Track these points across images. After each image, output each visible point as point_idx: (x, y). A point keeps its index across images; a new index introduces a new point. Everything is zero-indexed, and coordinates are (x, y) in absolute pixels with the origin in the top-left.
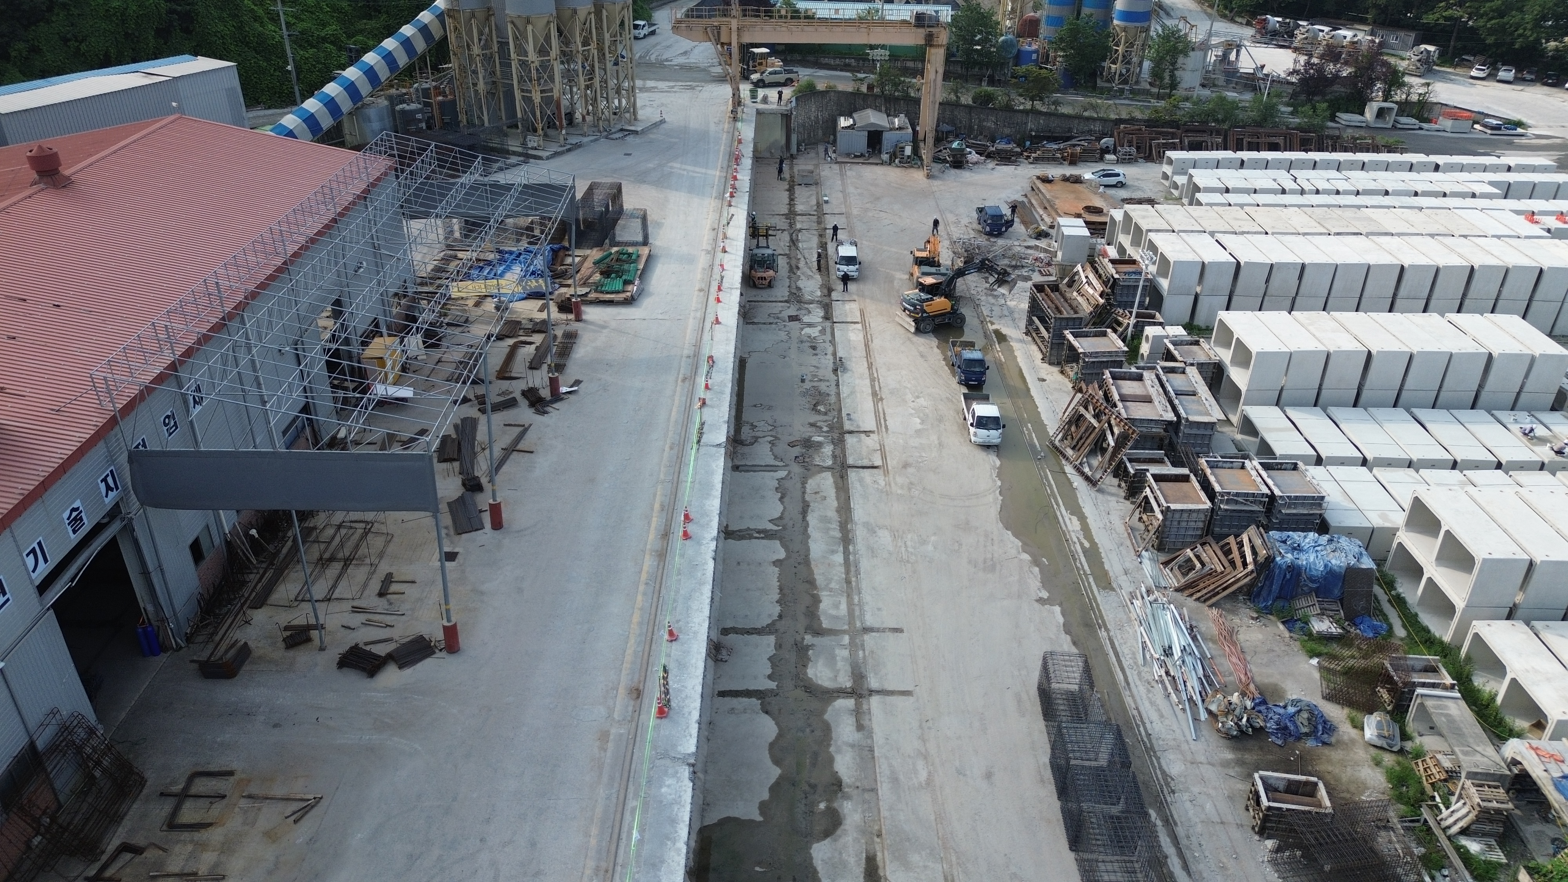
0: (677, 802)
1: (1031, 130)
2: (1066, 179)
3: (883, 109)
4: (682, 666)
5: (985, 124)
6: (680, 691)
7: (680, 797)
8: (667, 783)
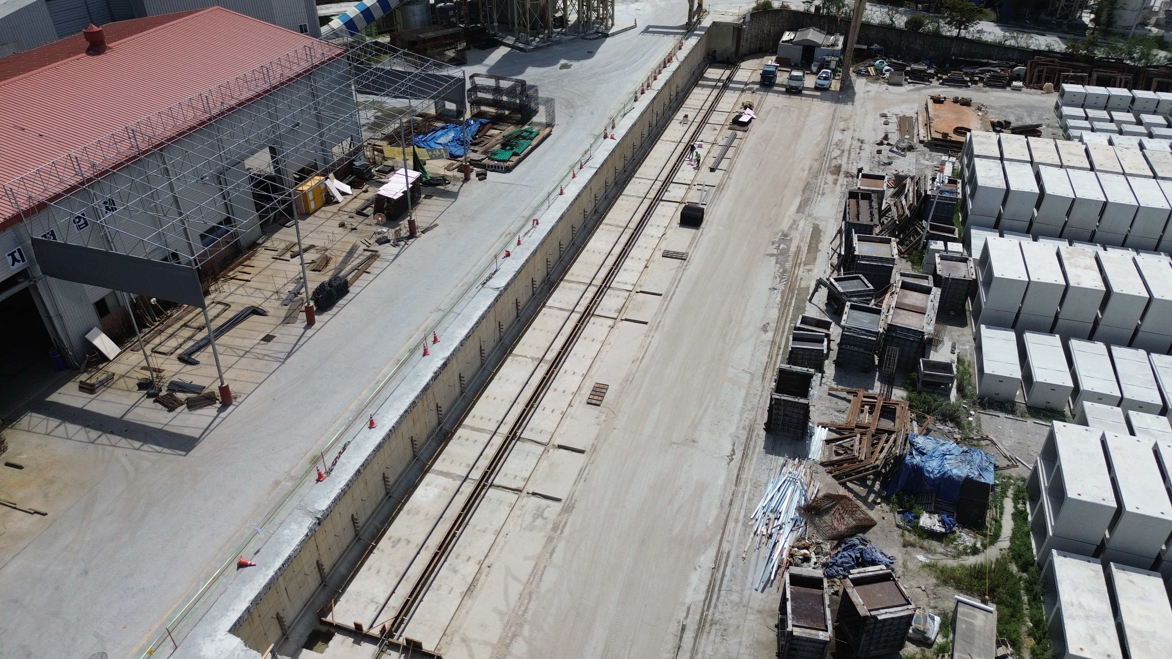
0: (288, 542)
1: (954, 54)
2: (956, 101)
3: (826, 27)
4: (358, 446)
5: (912, 46)
6: (344, 464)
7: (293, 539)
8: (292, 527)
